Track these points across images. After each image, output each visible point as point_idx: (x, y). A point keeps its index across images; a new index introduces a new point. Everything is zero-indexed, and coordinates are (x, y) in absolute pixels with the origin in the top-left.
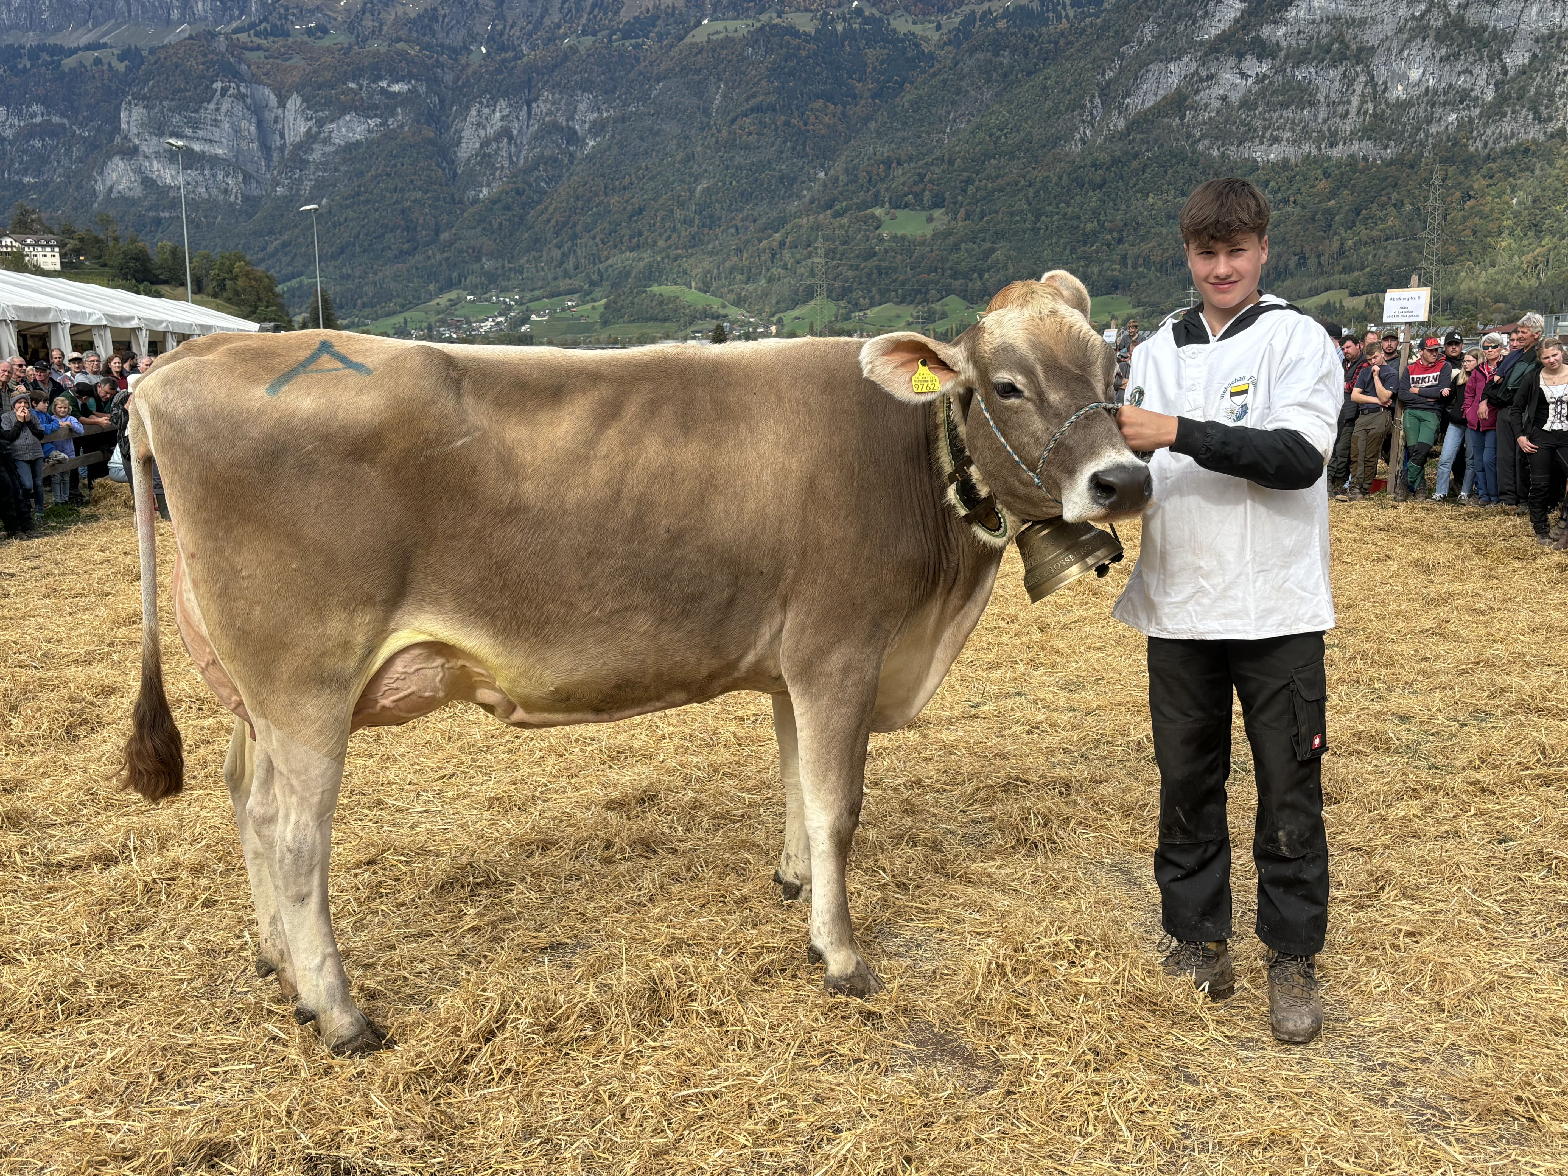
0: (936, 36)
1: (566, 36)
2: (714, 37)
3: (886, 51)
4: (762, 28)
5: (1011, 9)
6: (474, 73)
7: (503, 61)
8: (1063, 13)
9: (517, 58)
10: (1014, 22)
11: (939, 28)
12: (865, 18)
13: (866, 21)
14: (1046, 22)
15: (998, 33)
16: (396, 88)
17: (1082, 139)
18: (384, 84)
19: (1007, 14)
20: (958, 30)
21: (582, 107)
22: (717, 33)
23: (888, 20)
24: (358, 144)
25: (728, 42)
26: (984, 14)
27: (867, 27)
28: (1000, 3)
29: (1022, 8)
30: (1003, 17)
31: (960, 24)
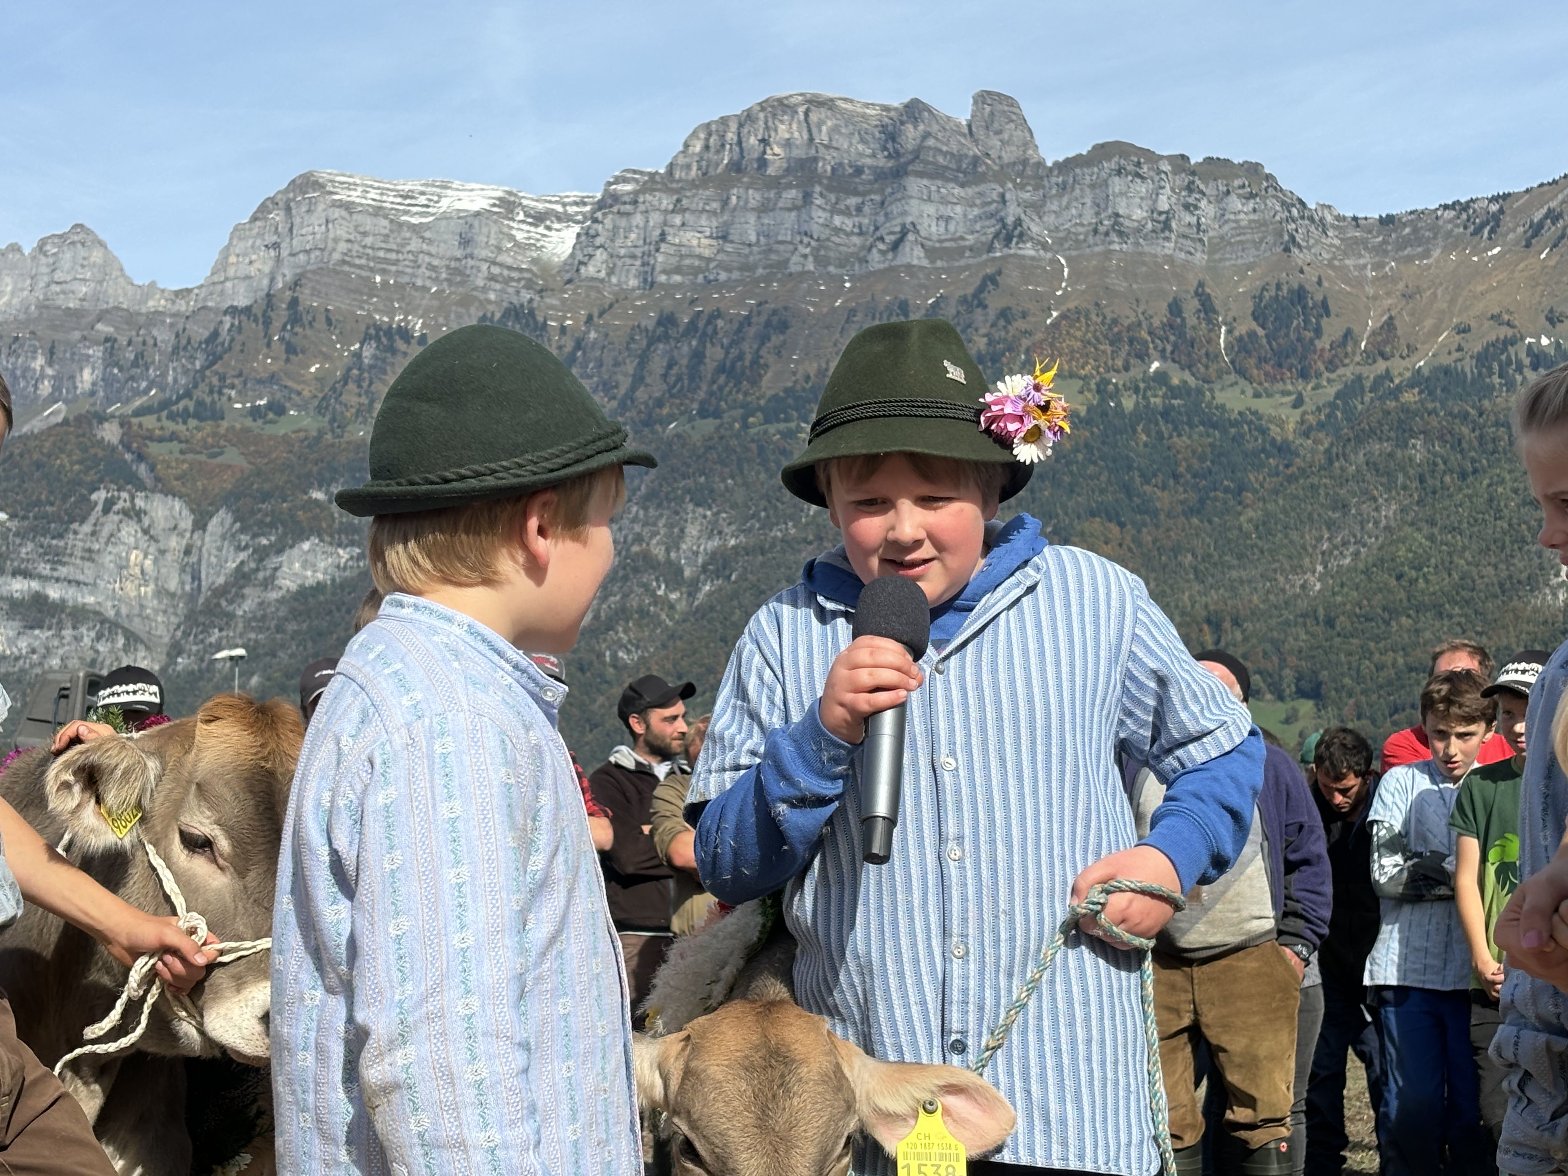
0: (1295, 417)
1: (671, 418)
3: (1210, 440)
5: (1426, 372)
8: (1519, 378)
10: (1433, 393)
11: (1298, 403)
12: (1171, 388)
13: (1174, 392)
14: (1489, 392)
15: (1405, 409)
19: (1417, 380)
20: (1332, 405)
21: (693, 530)
23: (1211, 390)
26: (1379, 380)
27: (1175, 402)
28: (1406, 363)
29: (1447, 371)
30: (1412, 384)
31: (1338, 396)
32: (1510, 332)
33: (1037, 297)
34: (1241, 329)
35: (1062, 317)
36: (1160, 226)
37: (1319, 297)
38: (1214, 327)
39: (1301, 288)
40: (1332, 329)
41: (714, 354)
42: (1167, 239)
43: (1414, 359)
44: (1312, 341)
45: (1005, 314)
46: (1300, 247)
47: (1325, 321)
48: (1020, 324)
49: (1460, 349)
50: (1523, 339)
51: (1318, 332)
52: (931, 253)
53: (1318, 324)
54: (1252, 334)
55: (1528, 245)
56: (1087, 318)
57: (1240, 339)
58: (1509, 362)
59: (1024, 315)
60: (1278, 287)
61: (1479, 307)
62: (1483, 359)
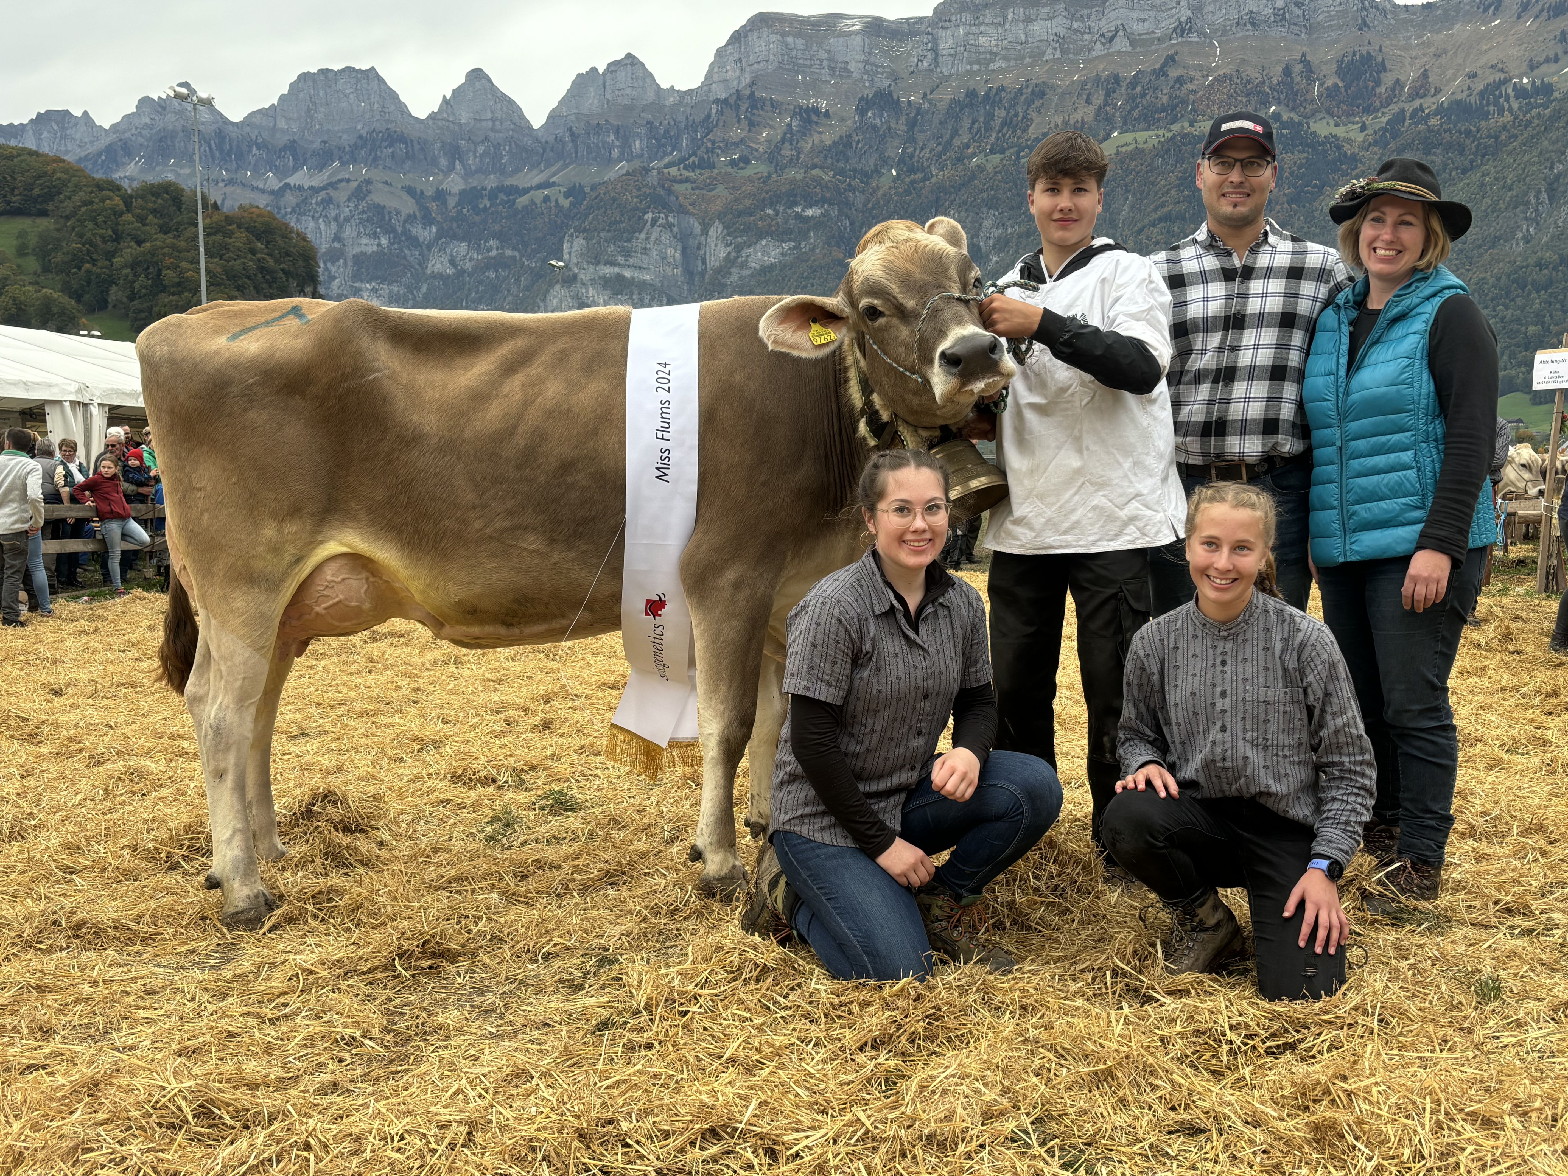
0: (1360, 137)
1: (974, 155)
2: (1124, 149)
3: (1306, 155)
4: (1173, 138)
5: (1446, 105)
6: (884, 195)
7: (913, 182)
8: (1506, 106)
9: (926, 179)
10: (1449, 118)
11: (1363, 128)
12: (1282, 123)
13: (1284, 125)
14: (1486, 116)
15: (1430, 130)
16: (810, 212)
17: (1524, 237)
18: (799, 209)
19: (1440, 110)
20: (1384, 129)
21: (987, 223)
22: (1127, 144)
23: (1308, 123)
24: (772, 267)
25: (1138, 152)
26: (1415, 112)
27: (1284, 131)
28: (1434, 100)
29: (1458, 103)
30: (1436, 114)
31: (1387, 123)
32: (1503, 76)
33: (1200, 68)
34: (1329, 83)
35: (1215, 79)
36: (1278, 18)
37: (1379, 59)
38: (1311, 81)
39: (1368, 53)
40: (1388, 80)
41: (1000, 114)
42: (1283, 26)
43: (1438, 96)
44: (1373, 89)
45: (1180, 80)
46: (1369, 27)
47: (1382, 75)
48: (1189, 86)
49: (1469, 88)
50: (1511, 80)
51: (1378, 83)
52: (1133, 43)
53: (1379, 78)
54: (1336, 85)
55: (1519, 17)
56: (1230, 80)
57: (1328, 89)
58: (1501, 96)
59: (1192, 80)
60: (1354, 55)
61: (1483, 61)
62: (1482, 94)
